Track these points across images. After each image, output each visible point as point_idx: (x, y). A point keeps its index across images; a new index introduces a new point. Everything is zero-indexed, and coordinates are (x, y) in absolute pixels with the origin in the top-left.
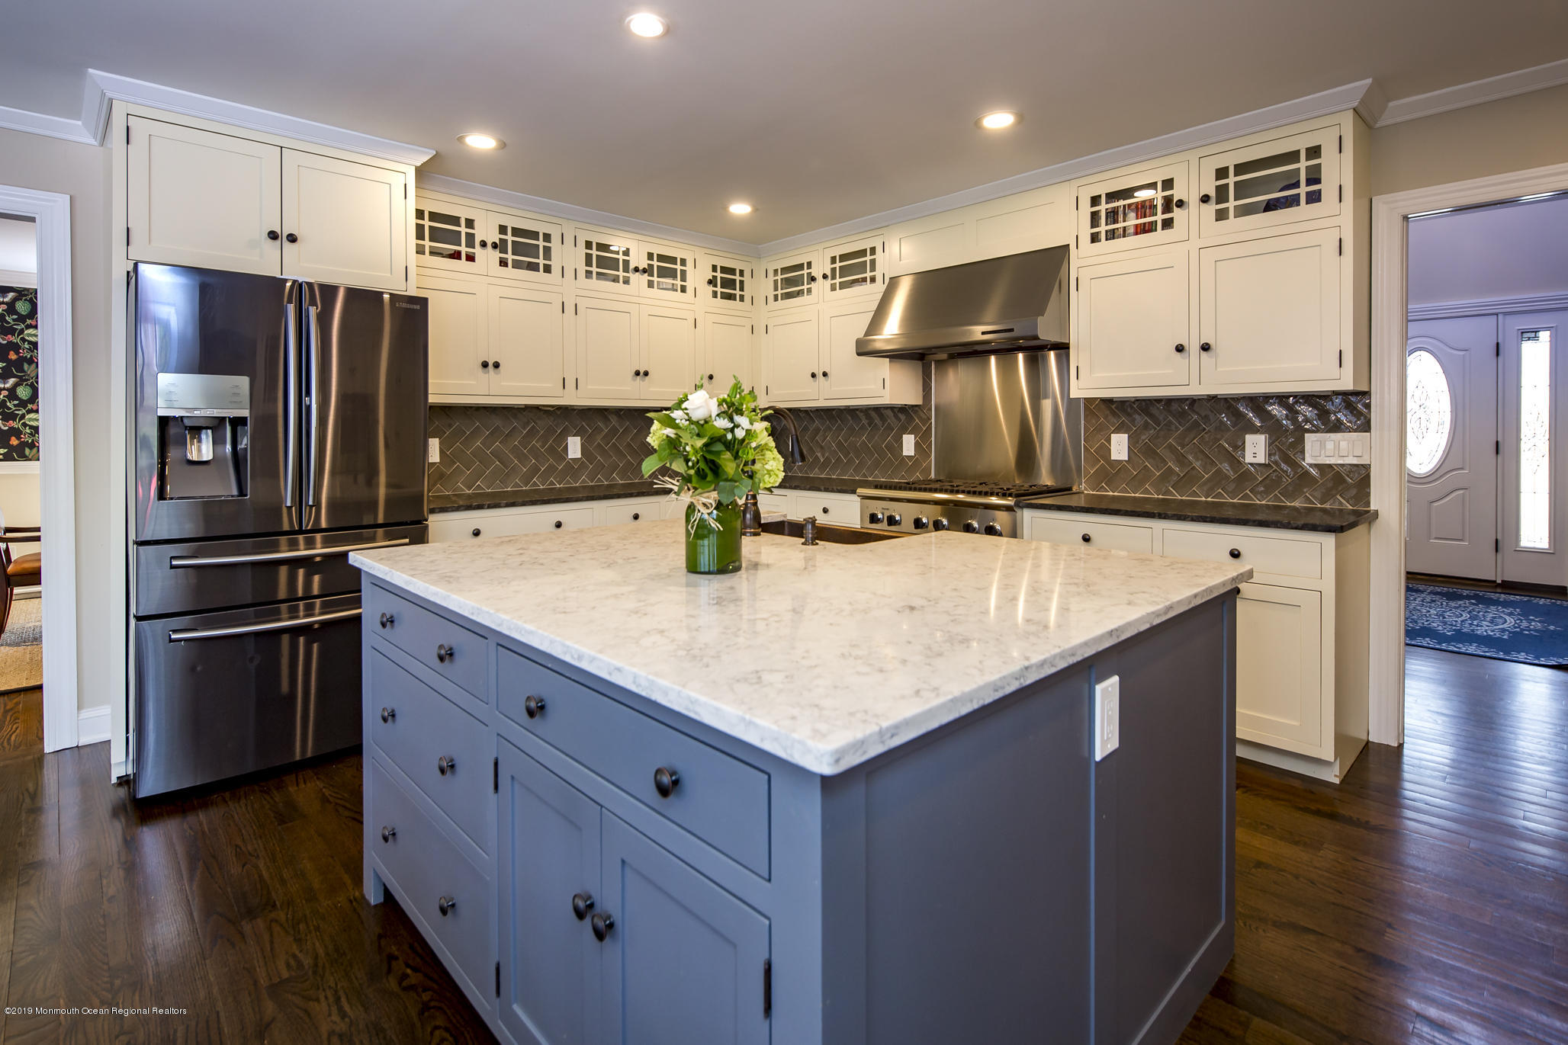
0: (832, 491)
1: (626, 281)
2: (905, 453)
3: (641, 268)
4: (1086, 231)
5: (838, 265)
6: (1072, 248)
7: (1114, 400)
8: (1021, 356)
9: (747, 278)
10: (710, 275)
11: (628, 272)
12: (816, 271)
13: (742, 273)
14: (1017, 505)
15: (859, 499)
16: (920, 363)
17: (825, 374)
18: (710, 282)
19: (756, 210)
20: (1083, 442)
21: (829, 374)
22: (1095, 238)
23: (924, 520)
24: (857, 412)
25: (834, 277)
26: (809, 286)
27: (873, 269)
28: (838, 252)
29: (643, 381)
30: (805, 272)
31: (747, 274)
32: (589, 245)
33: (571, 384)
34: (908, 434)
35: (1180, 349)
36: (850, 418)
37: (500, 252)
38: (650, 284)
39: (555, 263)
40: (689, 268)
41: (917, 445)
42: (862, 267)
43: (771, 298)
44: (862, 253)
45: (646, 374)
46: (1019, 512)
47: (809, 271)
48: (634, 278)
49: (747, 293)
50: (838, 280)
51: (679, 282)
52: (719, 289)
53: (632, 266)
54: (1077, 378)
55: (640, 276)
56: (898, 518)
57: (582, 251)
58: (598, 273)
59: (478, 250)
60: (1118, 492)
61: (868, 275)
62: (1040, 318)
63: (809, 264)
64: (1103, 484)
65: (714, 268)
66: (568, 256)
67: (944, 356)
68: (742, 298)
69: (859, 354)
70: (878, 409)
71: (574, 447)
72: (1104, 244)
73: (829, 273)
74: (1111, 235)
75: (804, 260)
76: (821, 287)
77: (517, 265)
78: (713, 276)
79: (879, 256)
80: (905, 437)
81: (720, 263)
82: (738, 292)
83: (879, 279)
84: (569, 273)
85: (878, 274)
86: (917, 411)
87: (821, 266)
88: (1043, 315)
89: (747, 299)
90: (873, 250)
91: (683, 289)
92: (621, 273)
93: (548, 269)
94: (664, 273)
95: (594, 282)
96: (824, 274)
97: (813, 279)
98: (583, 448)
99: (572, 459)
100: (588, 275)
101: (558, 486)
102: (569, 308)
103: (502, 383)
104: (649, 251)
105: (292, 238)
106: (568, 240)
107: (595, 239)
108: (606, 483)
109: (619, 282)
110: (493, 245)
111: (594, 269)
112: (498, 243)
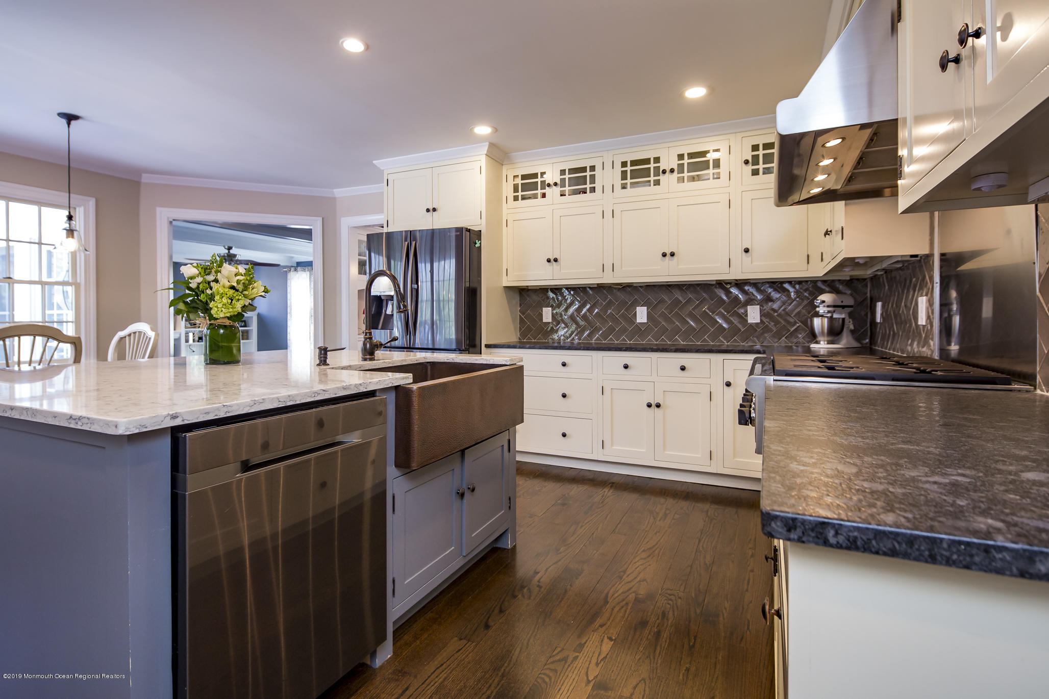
2: (920, 321)
11: (658, 176)
18: (746, 162)
29: (671, 260)
32: (624, 164)
33: (608, 268)
34: (923, 296)
37: (560, 188)
38: (681, 180)
39: (598, 185)
40: (723, 155)
41: (927, 310)
45: (672, 254)
48: (663, 178)
51: (711, 172)
52: (761, 166)
53: (661, 170)
55: (669, 175)
57: (618, 170)
58: (632, 185)
59: (548, 191)
65: (756, 148)
66: (607, 177)
71: (642, 315)
77: (572, 193)
78: (753, 156)
80: (920, 300)
91: (716, 176)
92: (652, 178)
93: (593, 190)
95: (629, 191)
98: (649, 316)
99: (640, 323)
100: (624, 187)
101: (629, 342)
102: (608, 214)
103: (562, 271)
104: (679, 153)
105: (434, 210)
106: (608, 165)
107: (629, 158)
108: (669, 343)
109: (650, 186)
110: (556, 184)
111: (629, 181)
112: (559, 182)
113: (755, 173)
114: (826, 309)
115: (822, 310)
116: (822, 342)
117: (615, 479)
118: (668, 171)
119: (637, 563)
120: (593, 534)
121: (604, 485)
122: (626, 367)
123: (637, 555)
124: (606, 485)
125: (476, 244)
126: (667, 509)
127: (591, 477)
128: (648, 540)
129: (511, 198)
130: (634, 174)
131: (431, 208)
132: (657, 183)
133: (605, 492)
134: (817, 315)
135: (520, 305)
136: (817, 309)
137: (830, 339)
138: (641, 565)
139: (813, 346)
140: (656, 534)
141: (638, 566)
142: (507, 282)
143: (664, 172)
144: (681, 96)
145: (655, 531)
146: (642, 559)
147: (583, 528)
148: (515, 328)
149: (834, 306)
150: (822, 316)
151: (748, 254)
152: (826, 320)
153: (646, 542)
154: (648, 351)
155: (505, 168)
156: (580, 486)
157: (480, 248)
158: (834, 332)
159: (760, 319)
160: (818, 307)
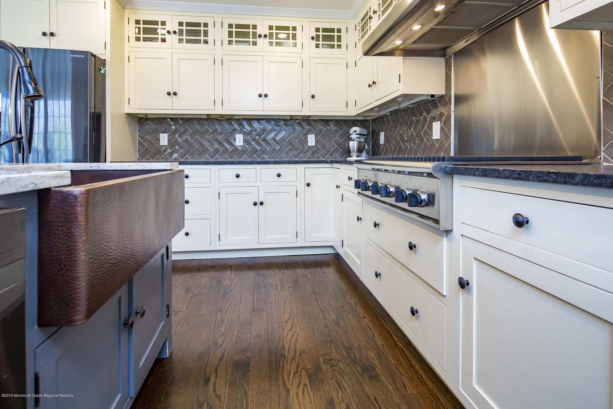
2: (434, 137)
9: (343, 33)
10: (314, 34)
11: (256, 38)
13: (339, 31)
17: (374, 83)
18: (313, 38)
21: (376, 82)
25: (379, 10)
29: (265, 100)
30: (369, 16)
31: (343, 31)
32: (230, 26)
33: (219, 102)
34: (437, 121)
37: (179, 36)
38: (271, 44)
39: (210, 38)
40: (298, 32)
41: (442, 129)
43: (357, 42)
45: (266, 96)
47: (370, 14)
48: (259, 41)
49: (343, 43)
50: (381, 11)
51: (291, 42)
52: (321, 42)
53: (258, 35)
55: (263, 39)
57: (226, 30)
58: (236, 41)
59: (167, 37)
63: (370, 9)
65: (317, 30)
66: (218, 34)
68: (339, 47)
71: (239, 140)
76: (374, 20)
77: (188, 41)
78: (316, 35)
80: (434, 124)
81: (322, 26)
82: (336, 43)
84: (218, 42)
86: (442, 101)
87: (374, 6)
89: (343, 46)
91: (295, 45)
92: (251, 40)
93: (206, 42)
94: (281, 36)
95: (234, 46)
96: (374, 11)
97: (371, 18)
98: (245, 141)
99: (239, 146)
100: (230, 42)
101: (231, 159)
102: (218, 62)
103: (180, 103)
104: (269, 25)
105: (52, 34)
106: (218, 25)
107: (234, 22)
109: (250, 45)
110: (175, 32)
111: (234, 39)
112: (177, 31)
113: (317, 46)
114: (356, 136)
115: (354, 136)
116: (353, 156)
117: (230, 263)
118: (263, 36)
119: (288, 336)
120: (239, 317)
121: (225, 269)
122: (238, 176)
123: (283, 328)
124: (227, 268)
125: (101, 70)
126: (280, 280)
127: (211, 264)
128: (283, 311)
129: (133, 39)
130: (238, 34)
131: (48, 32)
132: (255, 43)
133: (228, 275)
134: (351, 139)
135: (139, 131)
136: (351, 136)
137: (358, 154)
138: (292, 337)
139: (348, 158)
140: (285, 303)
141: (291, 339)
142: (128, 110)
143: (260, 36)
145: (284, 301)
146: (289, 331)
147: (228, 313)
148: (135, 150)
149: (360, 134)
150: (353, 140)
151: (314, 99)
152: (356, 142)
153: (283, 313)
154: (254, 164)
155: (127, 12)
156: (207, 274)
157: (104, 75)
158: (360, 150)
159: (315, 143)
160: (352, 134)
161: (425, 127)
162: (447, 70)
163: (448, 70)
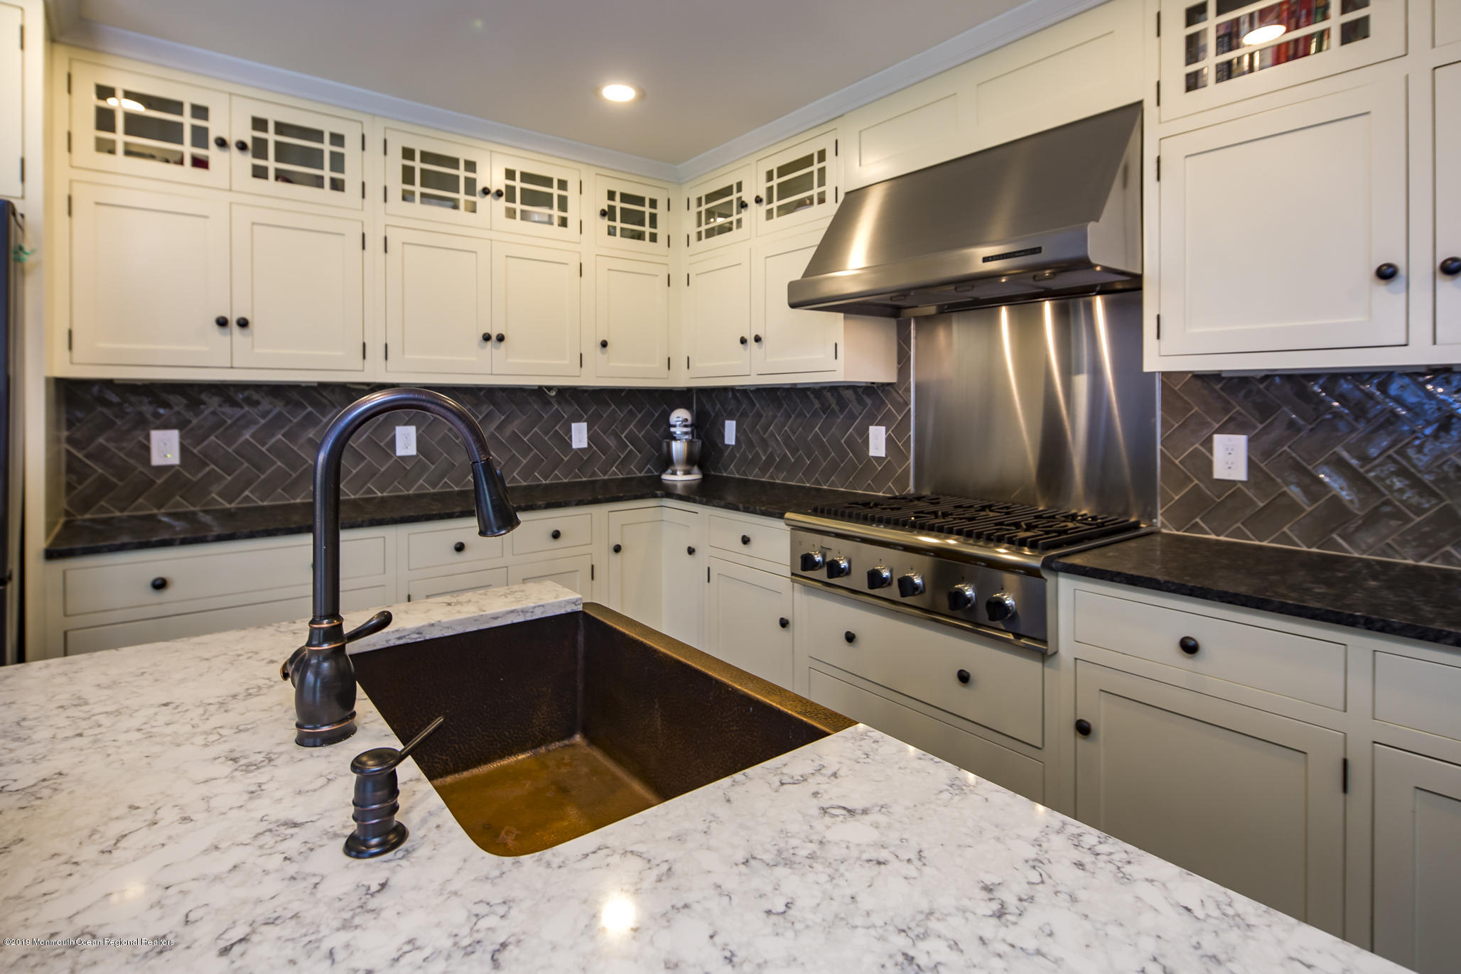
0: (754, 512)
1: (472, 208)
2: (873, 452)
3: (493, 190)
4: (1178, 70)
5: (776, 181)
6: (1149, 106)
7: (1224, 375)
8: (1047, 306)
9: (661, 210)
10: (604, 204)
11: (474, 195)
12: (748, 196)
13: (653, 203)
14: (1047, 565)
15: (789, 528)
16: (893, 322)
17: (758, 339)
18: (603, 213)
19: (642, 95)
20: (1159, 446)
21: (763, 339)
22: (1193, 82)
23: (886, 574)
24: (808, 393)
25: (770, 201)
26: (739, 216)
27: (822, 182)
28: (775, 163)
29: (496, 348)
30: (734, 197)
31: (662, 205)
32: (408, 153)
33: (375, 351)
34: (877, 425)
35: (1386, 273)
36: (798, 401)
37: (253, 157)
38: (511, 214)
39: (351, 177)
40: (572, 193)
41: (889, 441)
42: (805, 183)
43: (693, 237)
44: (807, 161)
45: (501, 338)
46: (1050, 578)
47: (739, 195)
48: (483, 203)
49: (661, 231)
50: (776, 204)
51: (556, 213)
52: (618, 224)
53: (479, 187)
54: (1158, 337)
55: (493, 201)
56: (844, 564)
57: (396, 162)
58: (423, 195)
59: (213, 153)
60: (1227, 536)
61: (815, 192)
62: (1091, 226)
63: (739, 185)
64: (1198, 520)
65: (611, 195)
66: (373, 168)
67: (932, 310)
68: (653, 238)
69: (793, 306)
70: (835, 389)
71: (406, 440)
72: (1213, 91)
73: (763, 195)
74: (1227, 72)
75: (730, 180)
76: (755, 214)
77: (284, 176)
78: (609, 206)
79: (830, 163)
80: (872, 429)
81: (619, 188)
82: (647, 229)
83: (830, 197)
84: (374, 192)
85: (829, 189)
86: (889, 392)
87: (755, 186)
88: (1097, 220)
89: (662, 238)
90: (822, 155)
91: (564, 222)
92: (462, 196)
93: (337, 185)
94: (531, 198)
95: (417, 207)
96: (758, 197)
97: (743, 205)
98: (420, 443)
99: (402, 458)
100: (407, 196)
101: (379, 494)
102: (375, 243)
103: (257, 350)
104: (506, 167)
107: (419, 146)
108: (456, 489)
109: (458, 209)
110: (241, 146)
111: (417, 189)
112: (249, 143)
113: (612, 232)
114: (680, 429)
115: (678, 431)
129: (85, 141)
134: (672, 436)
136: (672, 429)
137: (688, 468)
139: (667, 477)
142: (68, 367)
143: (485, 191)
144: (596, 91)
150: (678, 438)
151: (604, 350)
152: (684, 444)
155: (62, 53)
159: (588, 443)
160: (675, 426)
161: (851, 430)
162: (902, 343)
163: (903, 341)
